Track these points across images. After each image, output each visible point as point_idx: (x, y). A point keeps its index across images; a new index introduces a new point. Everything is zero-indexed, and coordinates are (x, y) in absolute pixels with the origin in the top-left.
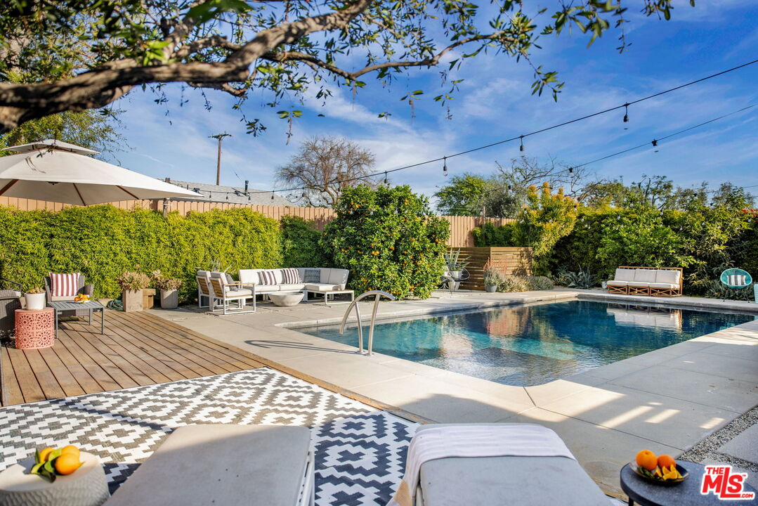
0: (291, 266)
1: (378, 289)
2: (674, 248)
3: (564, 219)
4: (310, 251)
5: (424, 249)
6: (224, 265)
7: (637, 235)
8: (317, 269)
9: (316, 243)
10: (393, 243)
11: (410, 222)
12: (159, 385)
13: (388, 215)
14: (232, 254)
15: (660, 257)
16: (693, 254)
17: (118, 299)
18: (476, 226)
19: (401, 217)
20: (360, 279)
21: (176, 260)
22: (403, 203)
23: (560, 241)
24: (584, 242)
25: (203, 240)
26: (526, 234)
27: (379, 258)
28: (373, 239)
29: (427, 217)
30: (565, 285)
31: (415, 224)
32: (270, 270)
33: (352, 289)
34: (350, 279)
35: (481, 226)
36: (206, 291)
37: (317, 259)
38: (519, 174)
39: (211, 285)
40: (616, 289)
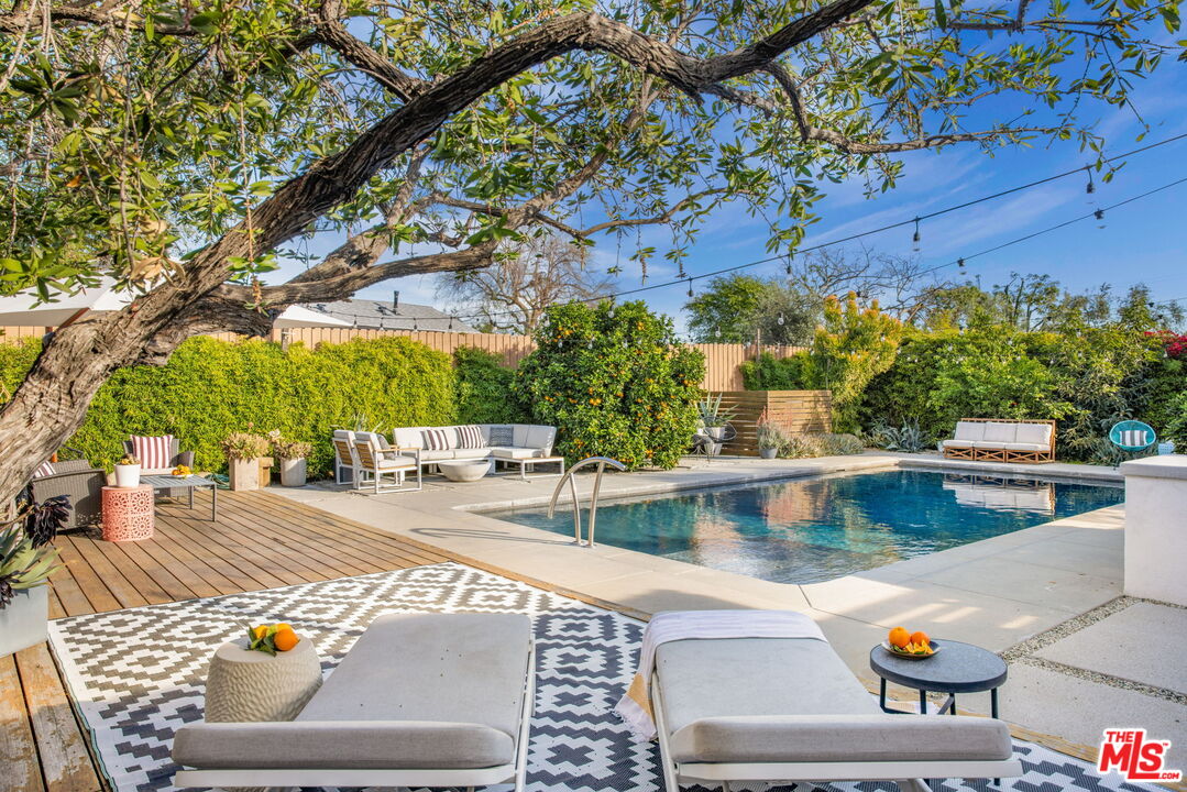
0: (469, 422)
1: (600, 455)
2: (1044, 390)
3: (879, 346)
4: (497, 399)
5: (667, 395)
6: (372, 420)
7: (989, 370)
8: (508, 426)
9: (507, 387)
10: (620, 387)
11: (647, 356)
12: (314, 584)
13: (613, 345)
14: (383, 405)
15: (1023, 405)
16: (1071, 400)
17: (218, 473)
18: (746, 359)
19: (633, 349)
20: (572, 440)
21: (302, 415)
22: (636, 327)
23: (874, 381)
24: (910, 382)
25: (341, 384)
26: (823, 371)
27: (601, 408)
28: (591, 381)
29: (671, 347)
30: (880, 447)
31: (653, 359)
32: (439, 429)
33: (560, 455)
34: (558, 439)
35: (754, 359)
36: (348, 460)
37: (507, 411)
38: (815, 275)
39: (355, 451)
40: (957, 453)
